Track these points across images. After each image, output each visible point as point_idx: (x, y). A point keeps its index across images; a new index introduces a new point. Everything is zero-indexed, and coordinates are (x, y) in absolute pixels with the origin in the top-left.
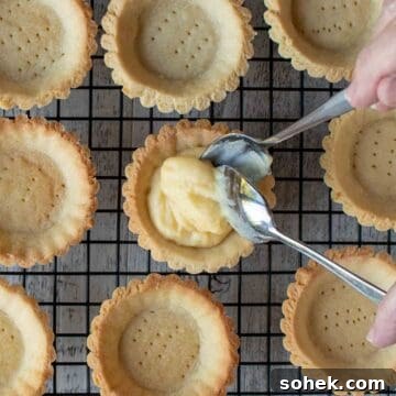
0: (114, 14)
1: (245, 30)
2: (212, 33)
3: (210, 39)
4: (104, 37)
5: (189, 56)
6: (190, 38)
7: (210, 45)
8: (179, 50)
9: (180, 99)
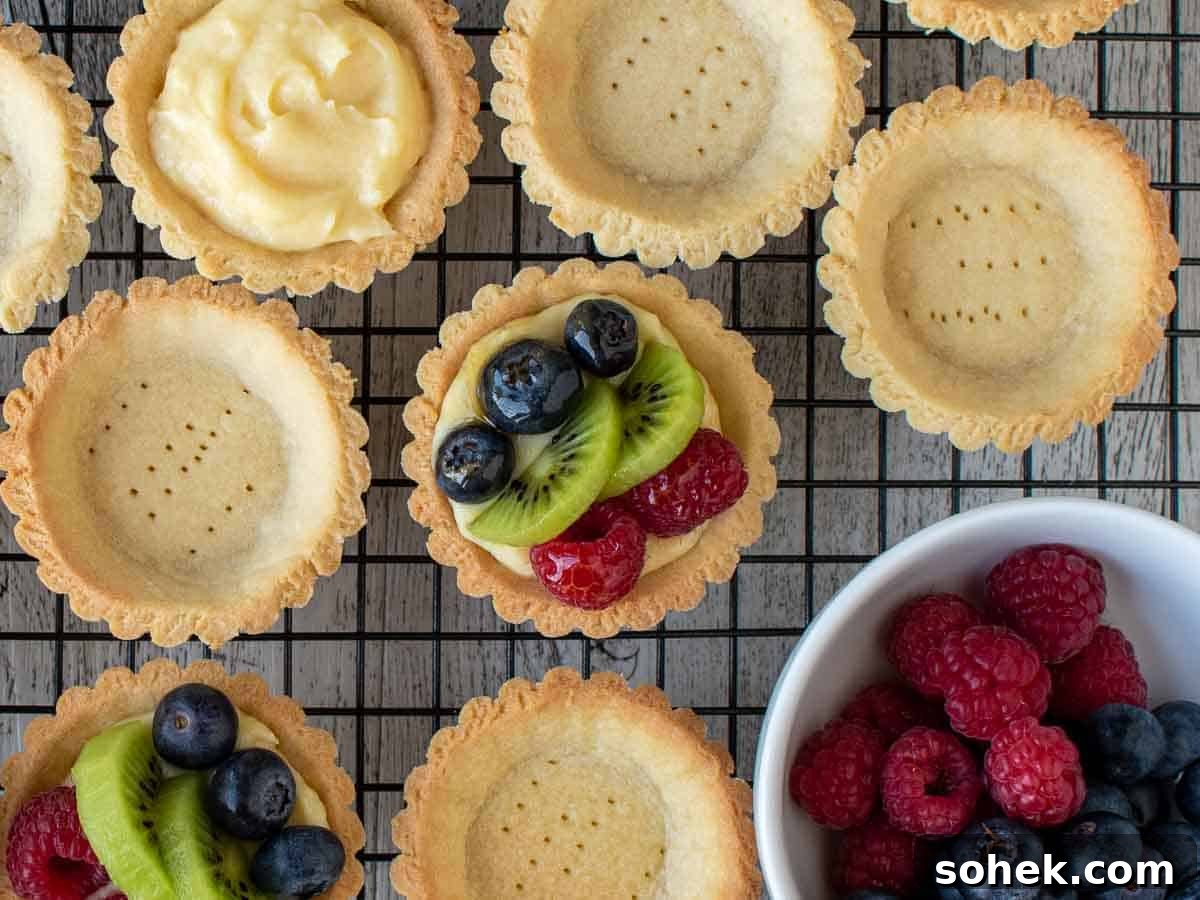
0: (522, 32)
1: (841, 56)
2: (759, 64)
3: (754, 81)
4: (498, 88)
5: (706, 126)
6: (705, 82)
7: (755, 95)
8: (681, 112)
9: (691, 233)
